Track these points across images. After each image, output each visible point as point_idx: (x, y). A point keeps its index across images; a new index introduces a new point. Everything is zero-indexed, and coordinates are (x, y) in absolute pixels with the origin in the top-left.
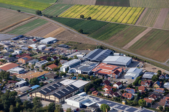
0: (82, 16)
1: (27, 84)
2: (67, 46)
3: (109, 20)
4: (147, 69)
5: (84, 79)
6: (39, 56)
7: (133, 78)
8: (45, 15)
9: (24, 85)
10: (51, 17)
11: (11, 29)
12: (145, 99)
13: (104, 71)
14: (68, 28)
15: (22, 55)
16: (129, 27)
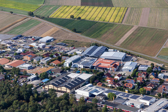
0: (72, 17)
1: (37, 78)
2: (64, 44)
3: (97, 20)
4: (140, 62)
5: (87, 72)
6: (41, 53)
7: (130, 71)
8: (37, 16)
9: (35, 79)
10: (43, 18)
11: (8, 29)
12: (145, 88)
13: (103, 65)
14: (61, 28)
15: (25, 53)
16: (117, 26)
